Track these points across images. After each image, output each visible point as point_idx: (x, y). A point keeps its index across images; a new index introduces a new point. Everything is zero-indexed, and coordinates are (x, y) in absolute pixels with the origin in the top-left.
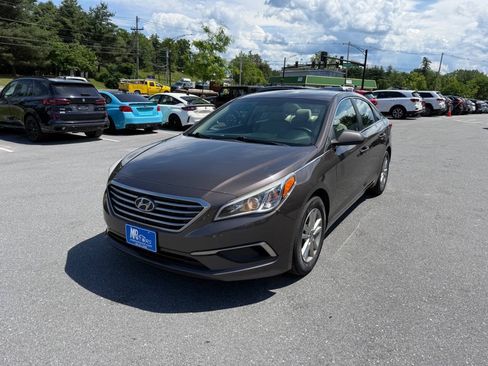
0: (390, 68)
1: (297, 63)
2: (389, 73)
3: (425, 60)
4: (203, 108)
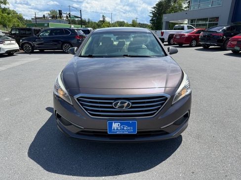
0: (89, 19)
1: (44, 16)
2: (89, 22)
3: (103, 16)
4: (9, 42)
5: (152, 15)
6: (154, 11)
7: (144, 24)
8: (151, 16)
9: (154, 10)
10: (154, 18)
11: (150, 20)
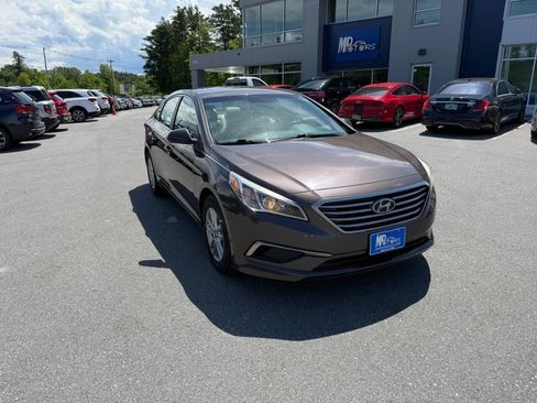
3: (16, 55)
5: (147, 55)
6: (151, 47)
7: (126, 75)
8: (144, 57)
9: (149, 43)
10: (153, 62)
11: (145, 67)
